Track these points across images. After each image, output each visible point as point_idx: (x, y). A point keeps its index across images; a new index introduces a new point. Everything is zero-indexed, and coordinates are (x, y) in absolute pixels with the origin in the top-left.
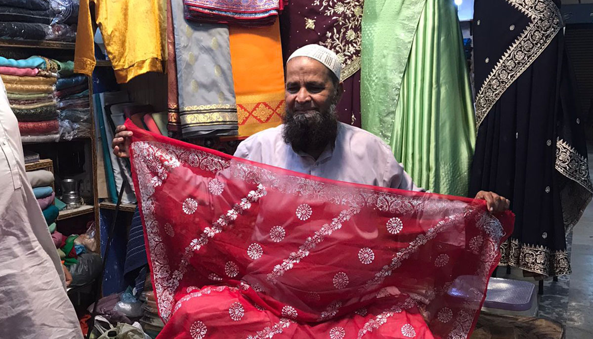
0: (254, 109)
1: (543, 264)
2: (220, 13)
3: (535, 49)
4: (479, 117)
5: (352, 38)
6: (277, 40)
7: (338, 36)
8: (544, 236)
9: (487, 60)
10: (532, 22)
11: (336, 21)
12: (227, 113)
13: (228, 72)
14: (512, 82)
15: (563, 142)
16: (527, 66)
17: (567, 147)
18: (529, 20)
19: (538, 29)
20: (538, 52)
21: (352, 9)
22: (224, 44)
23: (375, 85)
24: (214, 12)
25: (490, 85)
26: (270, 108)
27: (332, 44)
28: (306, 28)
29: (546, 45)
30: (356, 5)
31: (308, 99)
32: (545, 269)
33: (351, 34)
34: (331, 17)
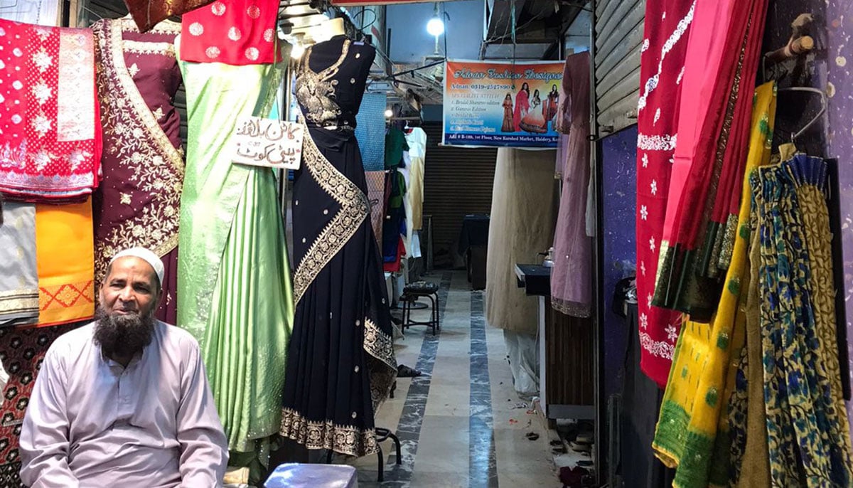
0: (59, 292)
1: (352, 445)
2: (29, 192)
3: (345, 233)
4: (297, 295)
5: (170, 214)
6: (88, 217)
7: (155, 212)
8: (354, 416)
9: (304, 240)
10: (342, 209)
11: (155, 197)
12: (27, 300)
13: (32, 254)
14: (326, 263)
15: (370, 322)
16: (339, 249)
17: (373, 326)
18: (340, 206)
19: (348, 214)
20: (348, 236)
21: (172, 185)
22: (29, 224)
23: (194, 264)
24: (22, 192)
25: (307, 265)
26: (76, 290)
27: (149, 220)
28: (121, 202)
29: (355, 230)
30: (176, 181)
31: (133, 298)
32: (354, 449)
33: (169, 211)
34: (149, 192)
